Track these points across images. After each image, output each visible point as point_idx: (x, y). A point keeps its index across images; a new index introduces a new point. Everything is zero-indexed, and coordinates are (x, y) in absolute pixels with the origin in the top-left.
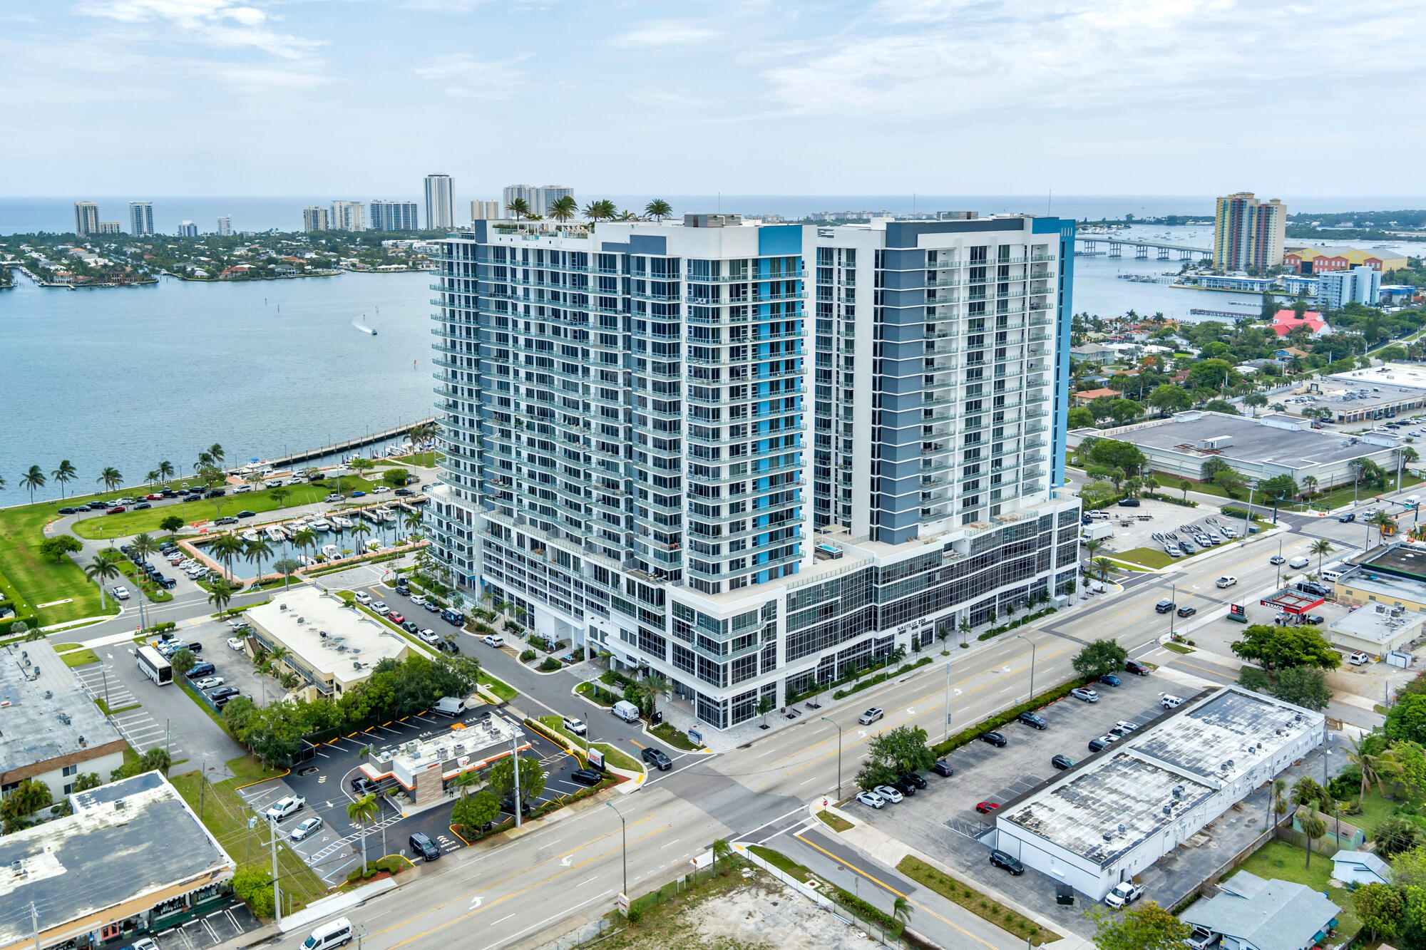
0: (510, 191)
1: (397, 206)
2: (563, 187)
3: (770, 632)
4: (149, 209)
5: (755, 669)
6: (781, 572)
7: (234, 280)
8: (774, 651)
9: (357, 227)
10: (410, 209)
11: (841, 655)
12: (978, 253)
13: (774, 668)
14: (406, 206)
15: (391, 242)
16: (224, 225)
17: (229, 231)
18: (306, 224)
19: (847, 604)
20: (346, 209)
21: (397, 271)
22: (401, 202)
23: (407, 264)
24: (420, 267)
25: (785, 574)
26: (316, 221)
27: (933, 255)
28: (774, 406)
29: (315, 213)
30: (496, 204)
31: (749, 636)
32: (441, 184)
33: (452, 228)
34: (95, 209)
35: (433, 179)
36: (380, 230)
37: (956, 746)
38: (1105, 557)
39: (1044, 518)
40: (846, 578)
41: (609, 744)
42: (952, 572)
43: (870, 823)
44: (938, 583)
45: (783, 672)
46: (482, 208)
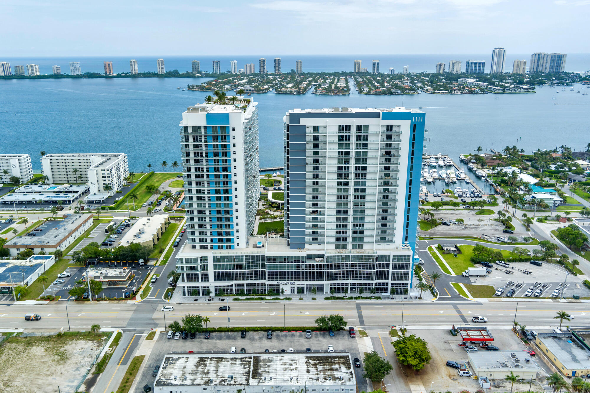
1: (476, 63)
3: (205, 267)
4: (378, 63)
5: (198, 278)
6: (224, 247)
7: (376, 95)
8: (207, 275)
9: (457, 72)
10: (482, 64)
11: (248, 285)
13: (208, 281)
14: (480, 63)
15: (461, 79)
17: (406, 72)
18: (437, 70)
19: (248, 267)
20: (453, 64)
21: (443, 94)
22: (478, 61)
23: (448, 91)
24: (453, 92)
25: (227, 248)
26: (440, 69)
27: (316, 128)
28: (217, 184)
29: (440, 65)
30: (525, 62)
31: (194, 267)
32: (500, 53)
33: (502, 73)
35: (496, 50)
36: (467, 73)
37: (228, 331)
38: (461, 284)
39: (381, 255)
40: (247, 256)
41: (153, 288)
42: (313, 267)
43: (157, 341)
44: (303, 269)
45: (212, 283)
46: (518, 64)
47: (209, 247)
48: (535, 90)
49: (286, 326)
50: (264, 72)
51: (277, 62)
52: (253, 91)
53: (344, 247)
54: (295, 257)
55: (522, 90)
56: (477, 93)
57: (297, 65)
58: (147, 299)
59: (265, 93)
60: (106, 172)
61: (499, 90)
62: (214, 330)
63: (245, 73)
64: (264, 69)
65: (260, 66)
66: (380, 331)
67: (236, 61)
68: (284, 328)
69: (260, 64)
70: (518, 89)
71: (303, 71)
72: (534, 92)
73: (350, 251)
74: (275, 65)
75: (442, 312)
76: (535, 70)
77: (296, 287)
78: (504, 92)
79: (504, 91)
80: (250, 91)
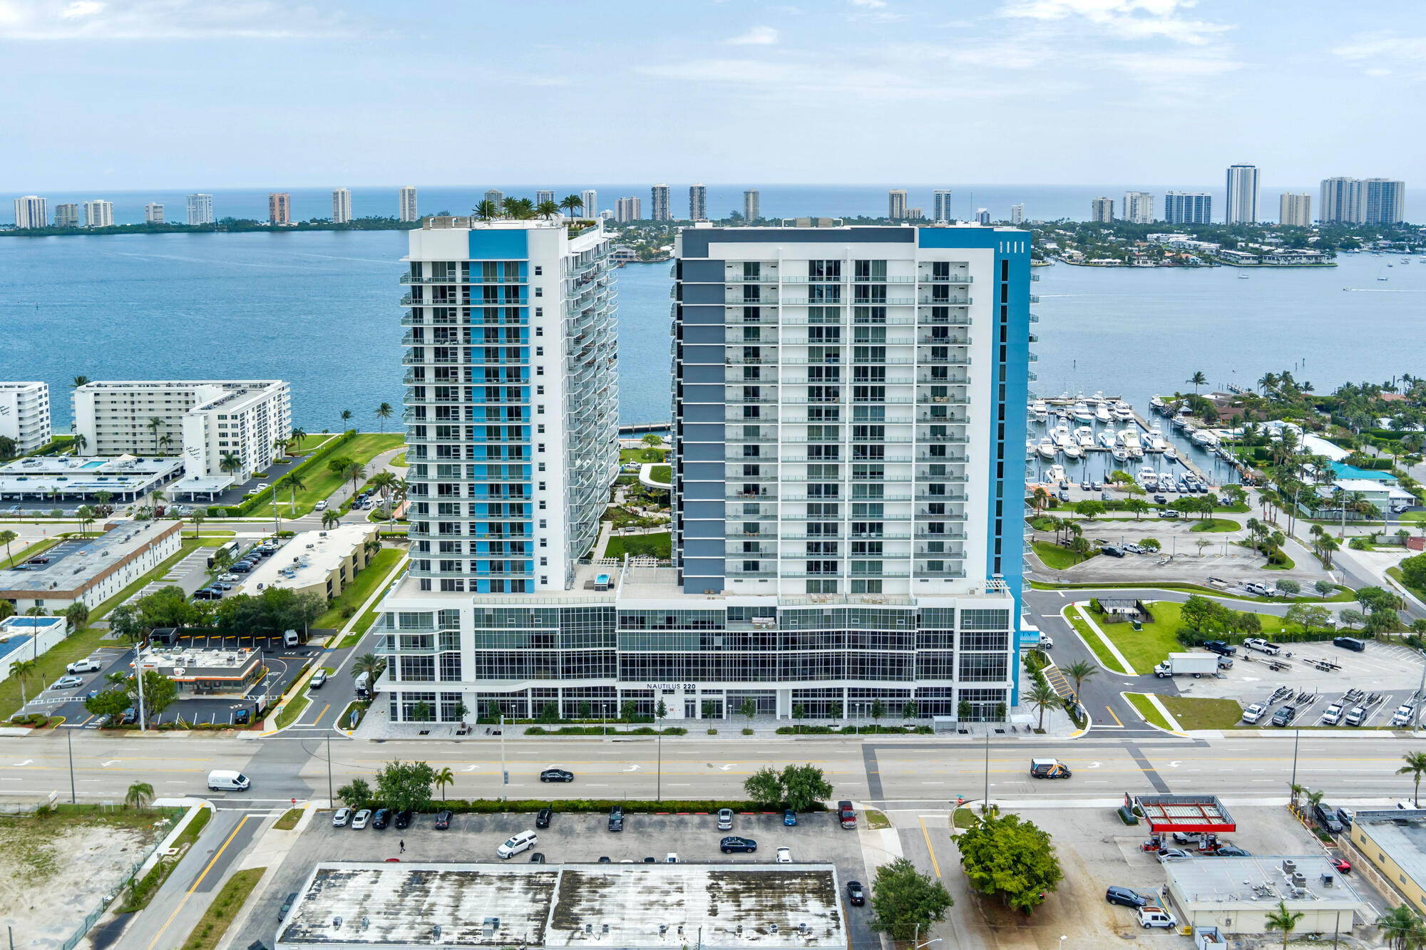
0: (1328, 184)
1: (1189, 199)
2: (1391, 180)
3: (451, 640)
4: (948, 197)
5: (432, 672)
6: (508, 587)
8: (458, 662)
9: (1144, 219)
10: (1203, 202)
11: (568, 692)
12: (824, 271)
13: (459, 679)
14: (1199, 199)
15: (1155, 236)
16: (1016, 214)
17: (1020, 219)
18: (1094, 214)
20: (1134, 202)
21: (1110, 265)
22: (1194, 194)
23: (1123, 258)
24: (1136, 263)
25: (514, 590)
26: (1101, 212)
27: (752, 269)
28: (493, 413)
29: (1101, 203)
30: (1307, 199)
31: (423, 638)
32: (1244, 176)
33: (1253, 222)
34: (901, 196)
35: (1235, 170)
37: (501, 810)
38: (1151, 697)
39: (929, 610)
40: (567, 610)
41: (312, 701)
42: (745, 641)
43: (305, 833)
44: (718, 648)
45: (470, 686)
46: (1292, 202)
47: (467, 586)
48: (1335, 261)
49: (663, 798)
50: (663, 218)
51: (697, 193)
52: (631, 257)
53: (831, 588)
54: (696, 612)
55: (1304, 260)
56: (1195, 265)
57: (747, 200)
58: (294, 727)
59: (663, 261)
60: (229, 421)
61: (1248, 258)
62: (464, 808)
63: (617, 220)
64: (663, 209)
65: (654, 204)
66: (927, 813)
67: (594, 191)
68: (657, 802)
69: (654, 198)
70: (1293, 258)
71: (761, 215)
72: (1333, 266)
73: (845, 597)
74: (692, 200)
75: (1097, 764)
76: (1333, 217)
77: (698, 698)
78: (1260, 264)
79: (1260, 262)
80: (626, 257)
